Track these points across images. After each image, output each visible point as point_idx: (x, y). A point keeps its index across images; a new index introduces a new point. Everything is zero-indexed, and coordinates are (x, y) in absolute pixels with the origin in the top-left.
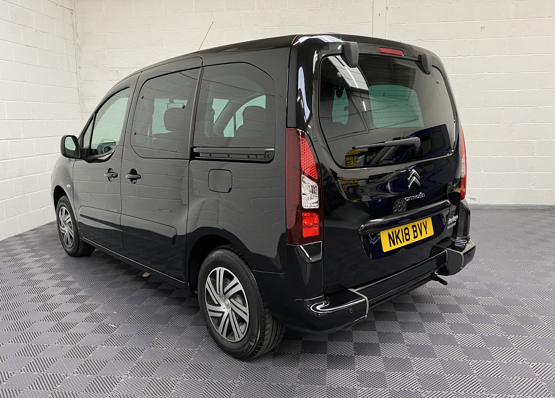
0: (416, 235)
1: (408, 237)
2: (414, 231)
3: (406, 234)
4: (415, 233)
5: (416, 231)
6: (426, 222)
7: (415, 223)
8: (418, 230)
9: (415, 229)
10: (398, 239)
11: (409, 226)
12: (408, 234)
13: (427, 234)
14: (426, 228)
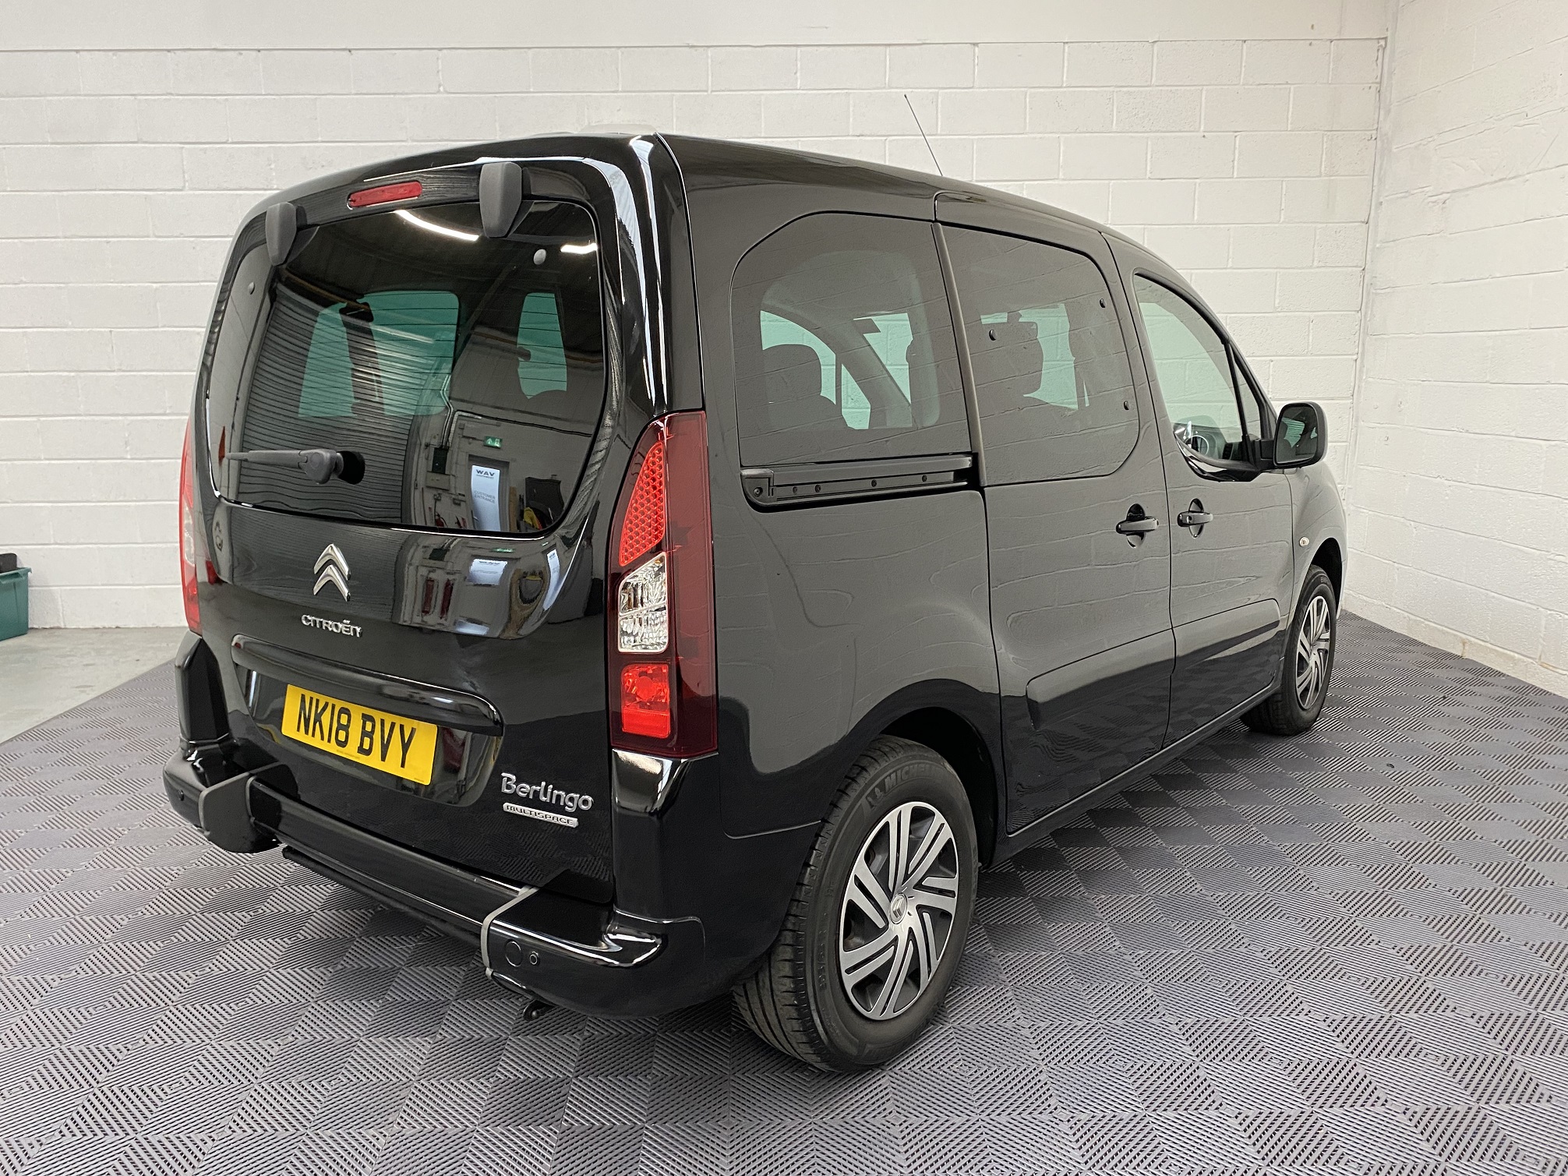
0: (366, 746)
1: (342, 736)
2: (364, 734)
3: (340, 727)
4: (367, 740)
5: (370, 735)
6: (413, 731)
7: (378, 715)
8: (377, 736)
9: (369, 728)
10: (318, 724)
11: (357, 711)
12: (346, 728)
13: (403, 765)
14: (406, 747)
